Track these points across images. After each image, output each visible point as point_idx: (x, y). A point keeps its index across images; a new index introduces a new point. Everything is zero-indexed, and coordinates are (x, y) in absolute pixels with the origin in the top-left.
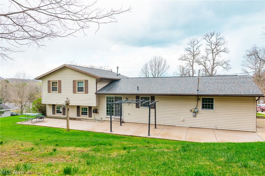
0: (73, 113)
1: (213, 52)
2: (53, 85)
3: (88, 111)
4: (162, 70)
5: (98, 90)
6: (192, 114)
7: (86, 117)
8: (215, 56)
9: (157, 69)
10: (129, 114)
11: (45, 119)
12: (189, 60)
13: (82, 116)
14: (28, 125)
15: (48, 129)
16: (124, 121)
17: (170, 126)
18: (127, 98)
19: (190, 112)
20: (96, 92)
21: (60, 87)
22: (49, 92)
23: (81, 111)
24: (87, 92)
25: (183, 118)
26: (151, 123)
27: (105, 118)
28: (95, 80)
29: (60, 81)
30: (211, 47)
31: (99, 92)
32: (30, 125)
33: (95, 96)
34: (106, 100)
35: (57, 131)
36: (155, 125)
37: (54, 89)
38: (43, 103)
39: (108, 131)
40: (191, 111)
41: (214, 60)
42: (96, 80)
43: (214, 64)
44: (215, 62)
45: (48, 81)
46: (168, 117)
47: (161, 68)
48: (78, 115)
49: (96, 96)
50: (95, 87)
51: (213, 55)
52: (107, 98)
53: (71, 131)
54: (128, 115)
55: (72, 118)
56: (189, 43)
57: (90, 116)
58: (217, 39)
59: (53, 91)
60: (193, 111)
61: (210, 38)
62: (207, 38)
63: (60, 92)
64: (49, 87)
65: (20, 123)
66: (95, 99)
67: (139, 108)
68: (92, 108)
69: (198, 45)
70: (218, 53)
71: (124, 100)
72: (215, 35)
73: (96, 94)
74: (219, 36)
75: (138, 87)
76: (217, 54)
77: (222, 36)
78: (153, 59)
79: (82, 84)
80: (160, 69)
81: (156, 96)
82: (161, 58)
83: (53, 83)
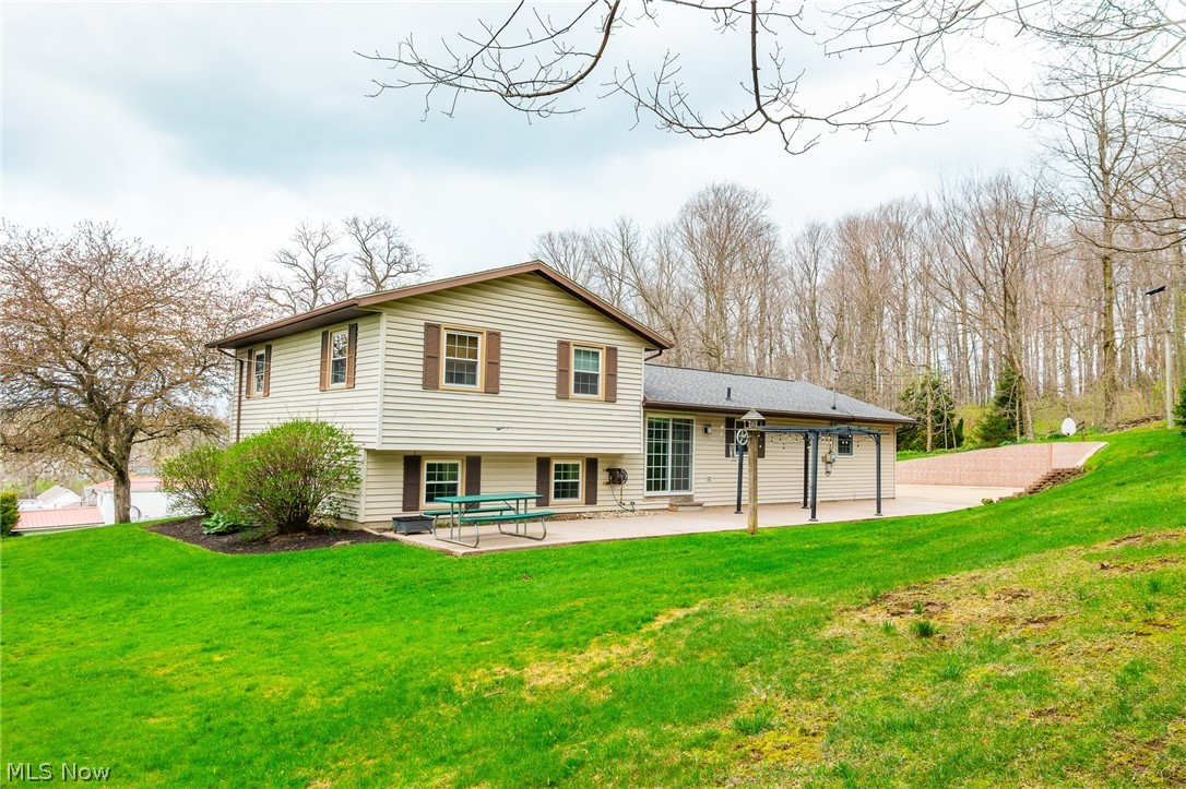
2: (450, 352)
3: (581, 480)
13: (558, 501)
18: (706, 423)
20: (645, 399)
21: (493, 364)
22: (429, 383)
23: (554, 481)
24: (612, 398)
27: (641, 502)
28: (643, 350)
29: (494, 337)
33: (638, 415)
37: (461, 374)
45: (428, 326)
48: (542, 501)
54: (705, 481)
57: (591, 499)
59: (451, 380)
63: (492, 387)
64: (429, 357)
68: (599, 464)
71: (697, 432)
75: (729, 389)
79: (593, 360)
83: (451, 338)
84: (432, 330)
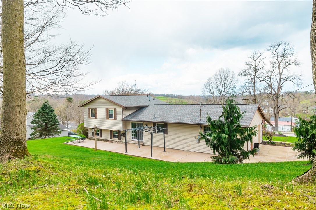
0: (106, 136)
1: (279, 65)
2: (91, 112)
3: (118, 135)
4: (229, 84)
5: (124, 116)
6: (196, 140)
7: (116, 139)
8: (283, 70)
9: (223, 84)
10: (148, 138)
11: (86, 140)
12: (250, 75)
13: (114, 138)
14: (71, 145)
15: (83, 148)
16: (145, 144)
17: (180, 150)
18: (146, 124)
19: (195, 139)
20: (122, 119)
21: (97, 114)
22: (89, 117)
23: (113, 134)
24: (116, 119)
25: (189, 144)
26: (165, 147)
27: (130, 141)
28: (121, 108)
29: (96, 109)
30: (277, 60)
31: (125, 119)
32: (72, 145)
33: (121, 122)
34: (131, 125)
35: (88, 150)
36: (164, 148)
37: (93, 115)
38: (85, 126)
39: (124, 153)
40: (195, 137)
41: (281, 75)
42: (123, 108)
43: (280, 79)
44: (282, 77)
46: (178, 142)
47: (228, 82)
48: (111, 138)
49: (123, 122)
50: (122, 114)
51: (279, 69)
52: (132, 124)
53: (98, 151)
55: (106, 140)
56: (249, 56)
57: (120, 139)
58: (285, 50)
59: (92, 117)
60: (197, 137)
61: (276, 49)
62: (272, 48)
63: (97, 118)
64: (89, 114)
65: (66, 143)
66: (122, 124)
67: (156, 133)
68: (121, 132)
69: (261, 57)
70: (286, 66)
71: (144, 126)
72: (283, 45)
73: (123, 120)
74: (288, 46)
76: (284, 68)
77: (291, 45)
78: (218, 72)
79: (112, 111)
80: (226, 83)
81: (168, 124)
82: (228, 71)
83: (91, 110)
84: (89, 109)
